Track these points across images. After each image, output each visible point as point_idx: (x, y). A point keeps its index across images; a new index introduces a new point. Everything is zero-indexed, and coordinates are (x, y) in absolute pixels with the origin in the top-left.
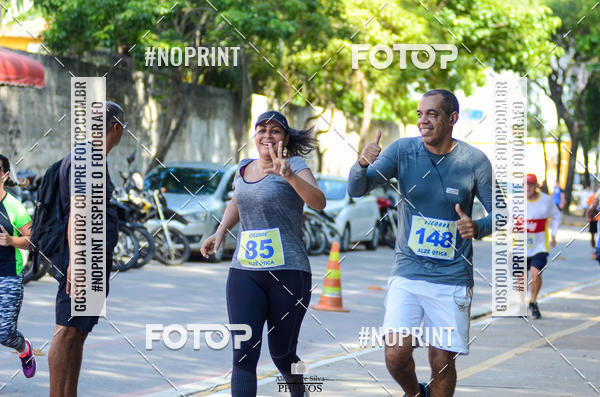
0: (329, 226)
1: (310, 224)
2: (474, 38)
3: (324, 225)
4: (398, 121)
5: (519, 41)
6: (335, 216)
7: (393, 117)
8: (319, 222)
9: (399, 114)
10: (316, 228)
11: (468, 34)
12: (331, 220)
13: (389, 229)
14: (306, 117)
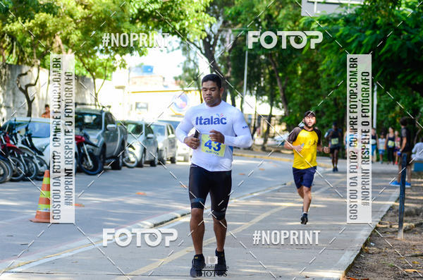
0: (38, 158)
1: (24, 157)
2: (147, 10)
3: (34, 156)
4: (88, 75)
5: (181, 13)
6: (44, 150)
7: (84, 72)
8: (31, 155)
9: (88, 70)
10: (29, 160)
11: (142, 7)
12: (41, 153)
13: (85, 159)
14: (18, 73)
